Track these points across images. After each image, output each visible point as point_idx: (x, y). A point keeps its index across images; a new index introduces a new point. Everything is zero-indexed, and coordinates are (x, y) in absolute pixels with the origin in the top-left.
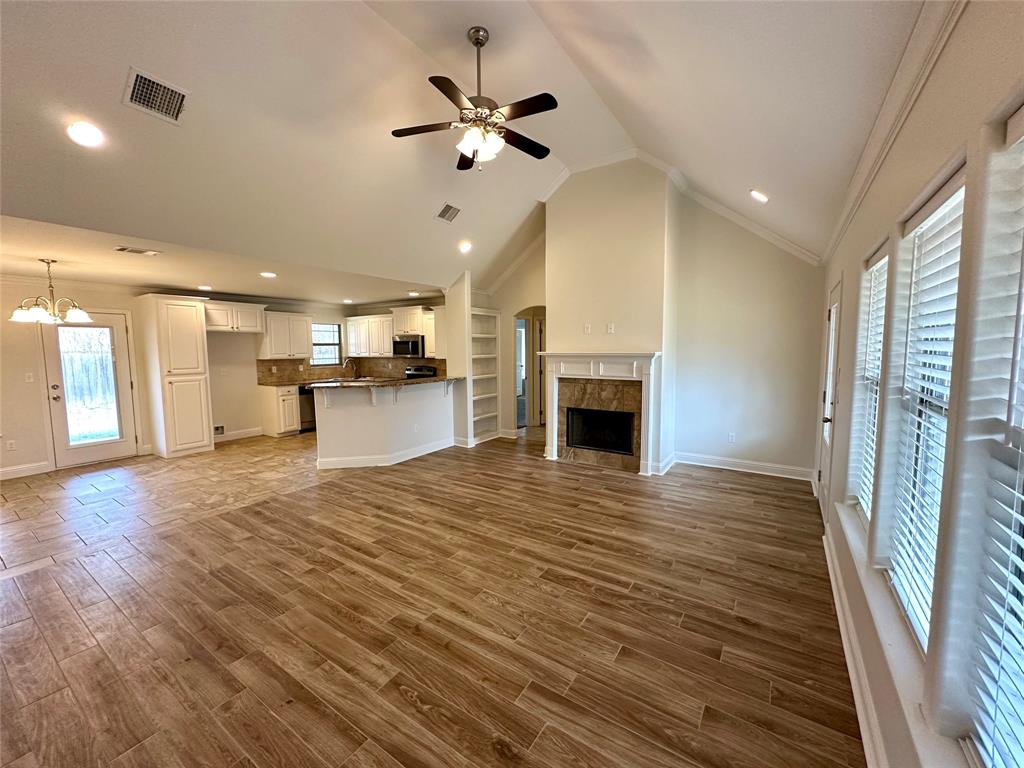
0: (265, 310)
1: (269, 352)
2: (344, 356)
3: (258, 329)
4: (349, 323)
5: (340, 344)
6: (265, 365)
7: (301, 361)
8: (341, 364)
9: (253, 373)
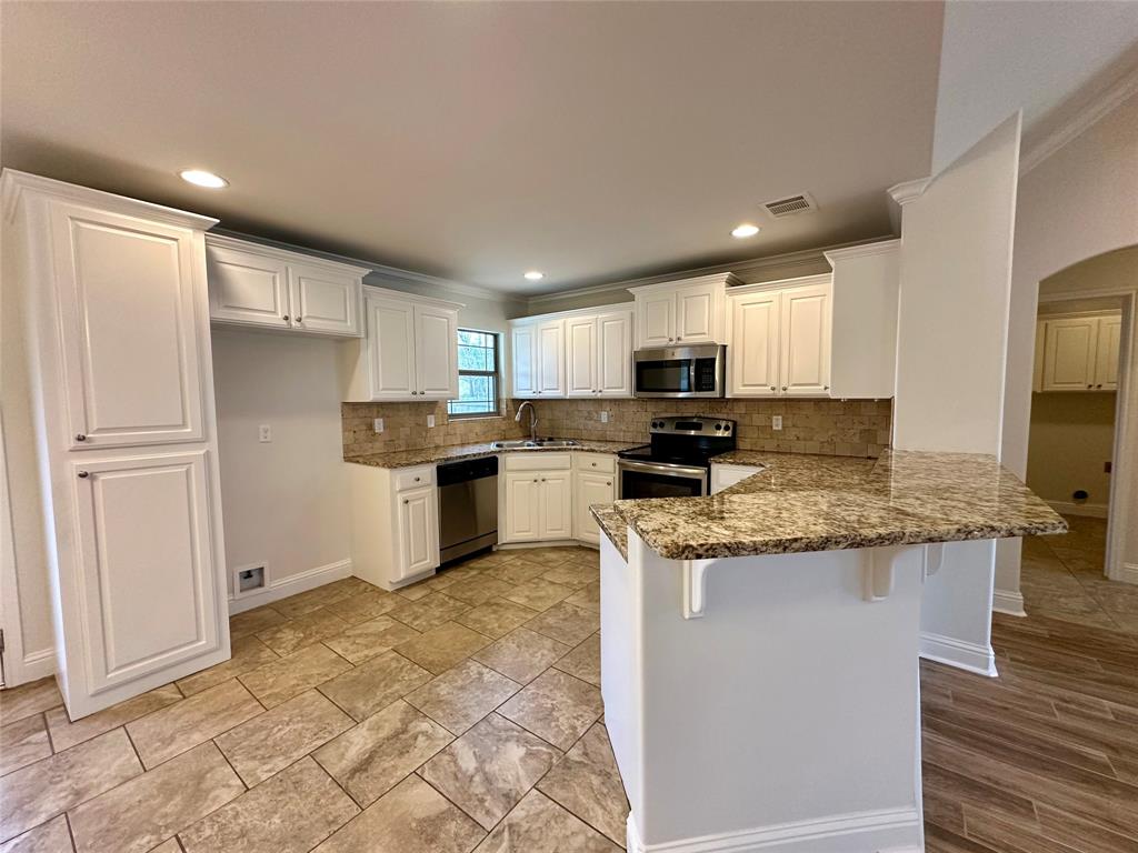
0: (366, 281)
1: (369, 386)
2: (504, 396)
3: (348, 327)
4: (514, 331)
5: (496, 373)
6: (358, 413)
7: (431, 406)
8: (498, 413)
9: (333, 432)
